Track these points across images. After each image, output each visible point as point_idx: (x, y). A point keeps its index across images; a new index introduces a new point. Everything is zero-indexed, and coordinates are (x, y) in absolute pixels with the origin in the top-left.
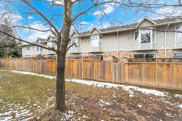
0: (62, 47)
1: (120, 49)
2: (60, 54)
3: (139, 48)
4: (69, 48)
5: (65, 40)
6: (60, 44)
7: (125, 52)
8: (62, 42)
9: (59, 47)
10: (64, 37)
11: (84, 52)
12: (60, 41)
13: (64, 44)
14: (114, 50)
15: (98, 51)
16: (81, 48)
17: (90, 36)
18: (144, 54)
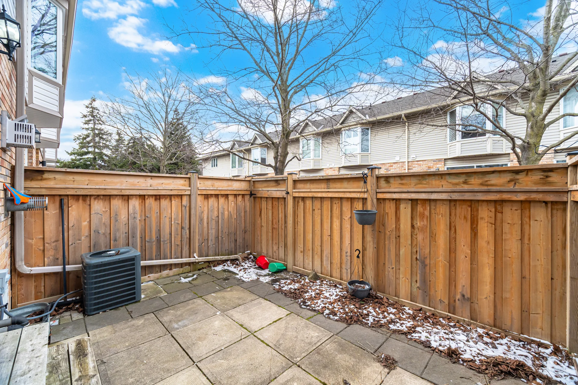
0: (279, 163)
1: (412, 156)
2: (278, 170)
3: (457, 151)
4: (288, 163)
5: (283, 154)
6: (277, 159)
7: (424, 162)
8: (279, 157)
9: (276, 163)
10: (282, 152)
11: (328, 166)
12: (278, 156)
13: (282, 159)
14: (397, 159)
15: (358, 164)
16: (321, 158)
17: (341, 128)
18: (475, 165)
